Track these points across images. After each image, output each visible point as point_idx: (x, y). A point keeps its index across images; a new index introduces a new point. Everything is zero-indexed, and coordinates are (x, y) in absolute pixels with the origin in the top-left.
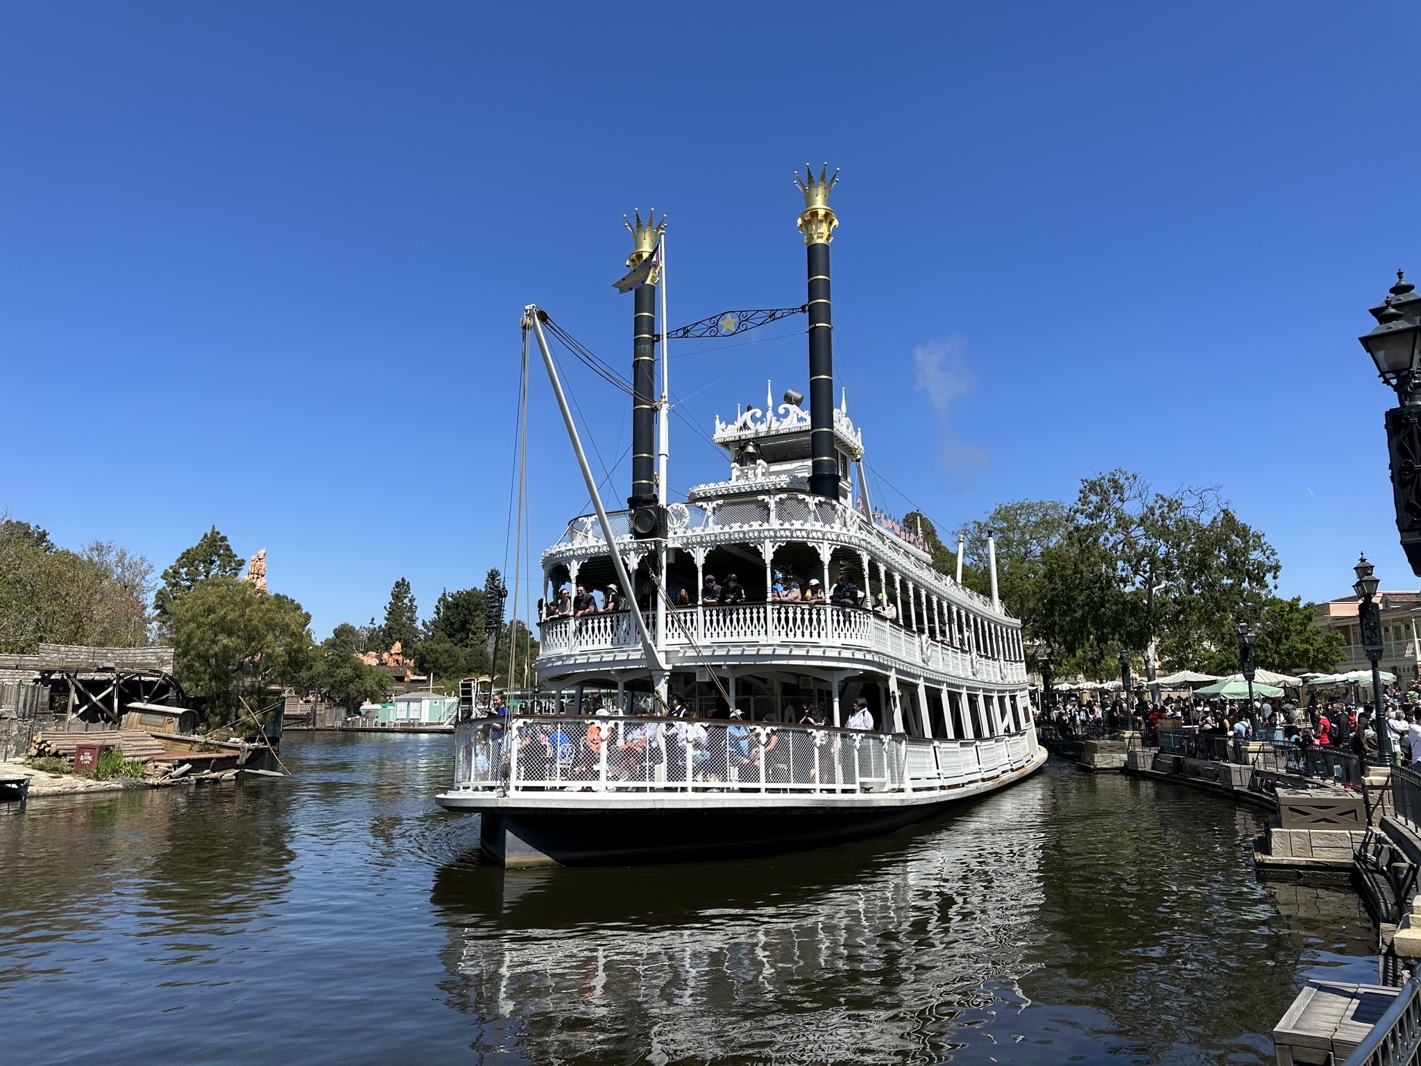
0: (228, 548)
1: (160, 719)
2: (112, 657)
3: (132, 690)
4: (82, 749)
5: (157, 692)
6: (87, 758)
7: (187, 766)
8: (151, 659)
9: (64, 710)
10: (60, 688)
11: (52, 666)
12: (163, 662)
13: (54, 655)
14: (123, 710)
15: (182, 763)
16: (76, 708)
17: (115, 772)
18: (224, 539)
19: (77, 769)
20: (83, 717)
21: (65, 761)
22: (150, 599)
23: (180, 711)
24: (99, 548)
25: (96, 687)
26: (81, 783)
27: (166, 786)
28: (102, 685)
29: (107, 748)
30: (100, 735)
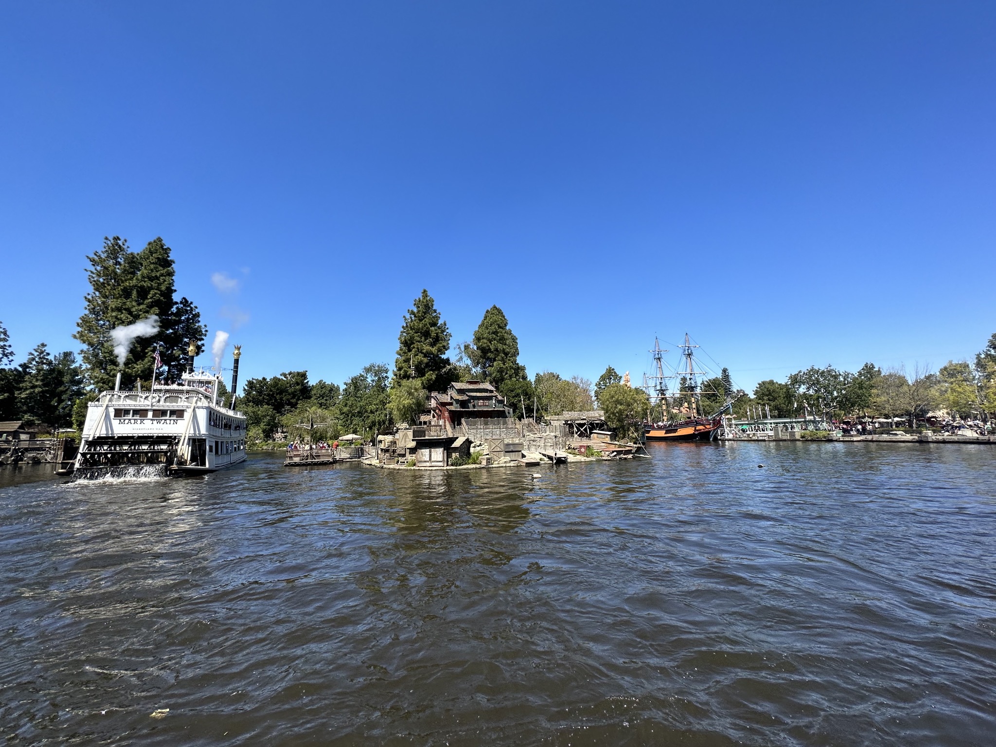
0: (615, 373)
1: (603, 436)
2: (585, 415)
3: (593, 426)
4: (581, 447)
5: (601, 426)
6: (583, 450)
7: (615, 453)
8: (597, 415)
9: (573, 433)
10: (571, 426)
11: (568, 419)
12: (600, 416)
13: (568, 415)
14: (591, 433)
15: (613, 452)
16: (577, 433)
17: (592, 455)
18: (613, 369)
19: (581, 453)
20: (579, 436)
21: (577, 450)
22: (593, 394)
23: (610, 433)
24: (575, 378)
25: (582, 425)
26: (583, 459)
27: (609, 460)
28: (584, 424)
29: (588, 446)
30: (585, 442)
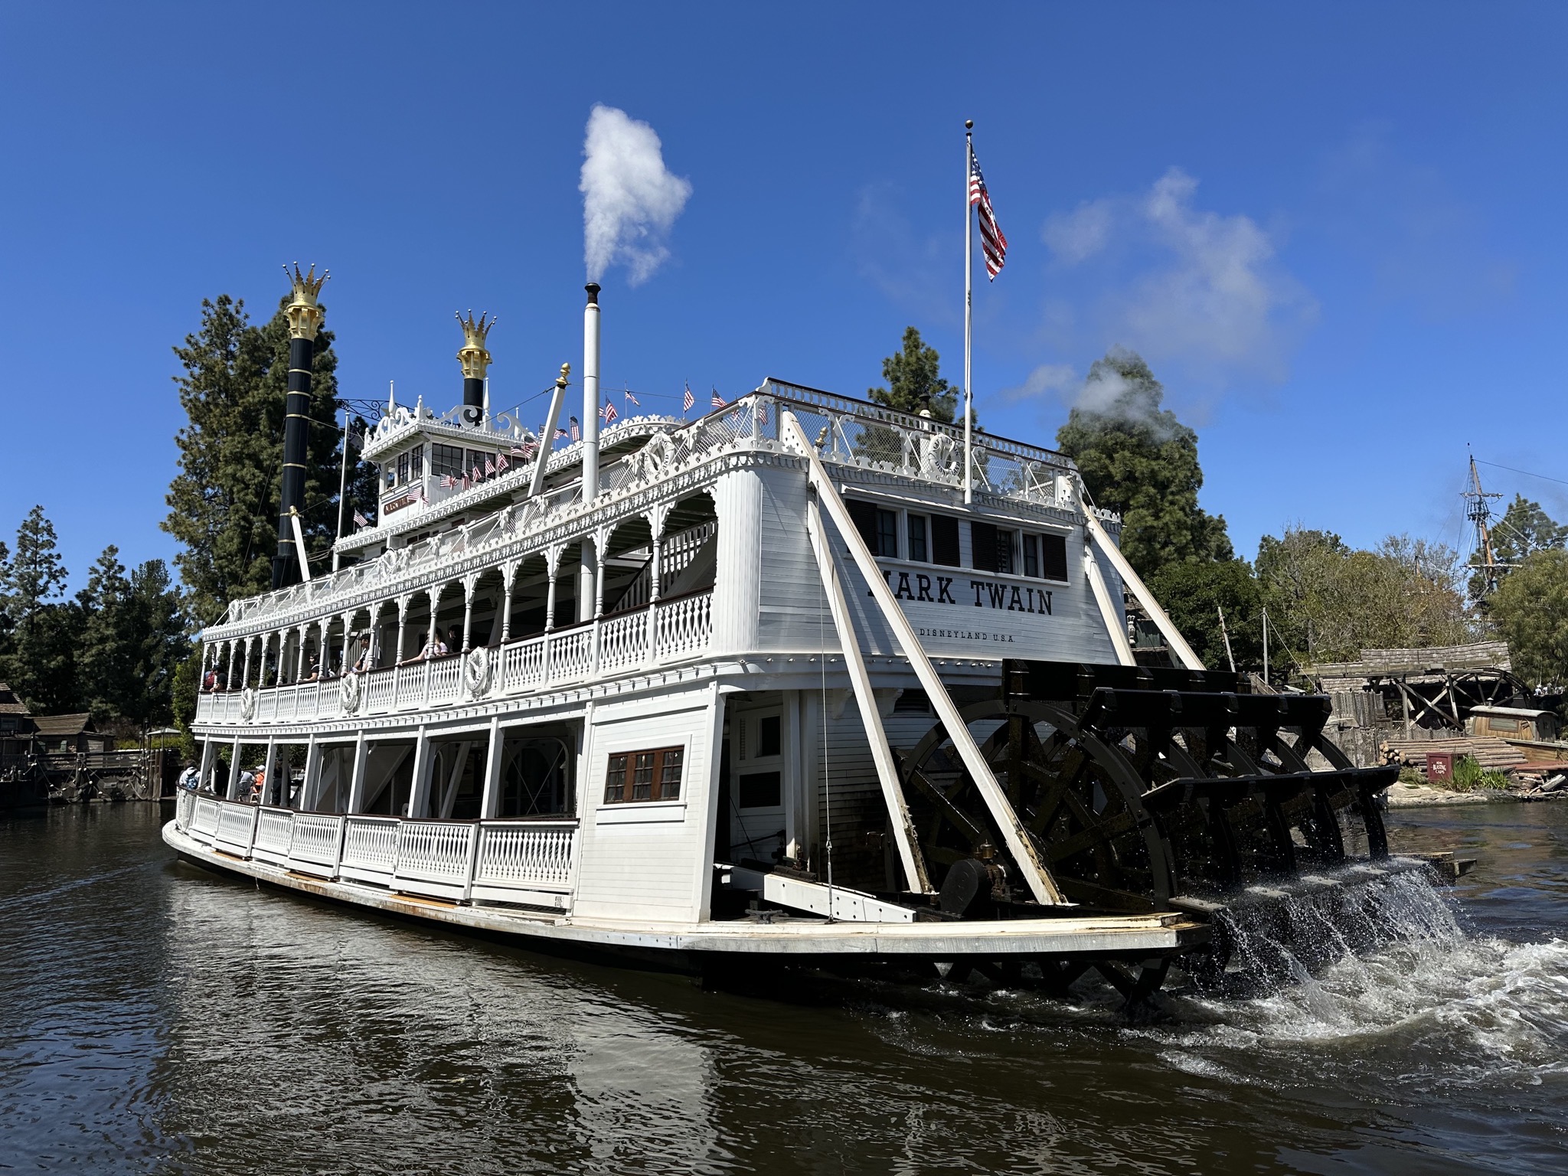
0: (1542, 517)
1: (1512, 724)
2: (1437, 657)
3: (1470, 693)
4: (1433, 758)
5: (1502, 691)
6: (1440, 767)
7: (1559, 778)
8: (1483, 656)
9: (1399, 715)
10: (1391, 694)
11: (1378, 672)
12: (1497, 659)
13: (1378, 660)
14: (1465, 714)
15: (1552, 773)
16: (1412, 715)
17: (1475, 783)
18: (1535, 506)
19: (1432, 779)
20: (1423, 723)
21: (1418, 770)
22: (1462, 588)
23: (1535, 713)
24: (1394, 543)
25: (1431, 690)
26: (1442, 796)
27: (1538, 800)
28: (1437, 688)
29: (1460, 757)
30: (1445, 742)
